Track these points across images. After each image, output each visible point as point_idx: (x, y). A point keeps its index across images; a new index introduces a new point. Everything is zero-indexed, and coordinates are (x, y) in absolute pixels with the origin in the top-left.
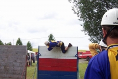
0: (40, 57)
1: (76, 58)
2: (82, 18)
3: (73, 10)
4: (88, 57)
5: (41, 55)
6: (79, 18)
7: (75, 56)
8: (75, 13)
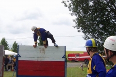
0: (20, 59)
1: (63, 60)
2: (75, 12)
3: (63, 2)
4: (86, 59)
5: (20, 57)
6: (72, 12)
7: (63, 58)
8: (66, 6)
